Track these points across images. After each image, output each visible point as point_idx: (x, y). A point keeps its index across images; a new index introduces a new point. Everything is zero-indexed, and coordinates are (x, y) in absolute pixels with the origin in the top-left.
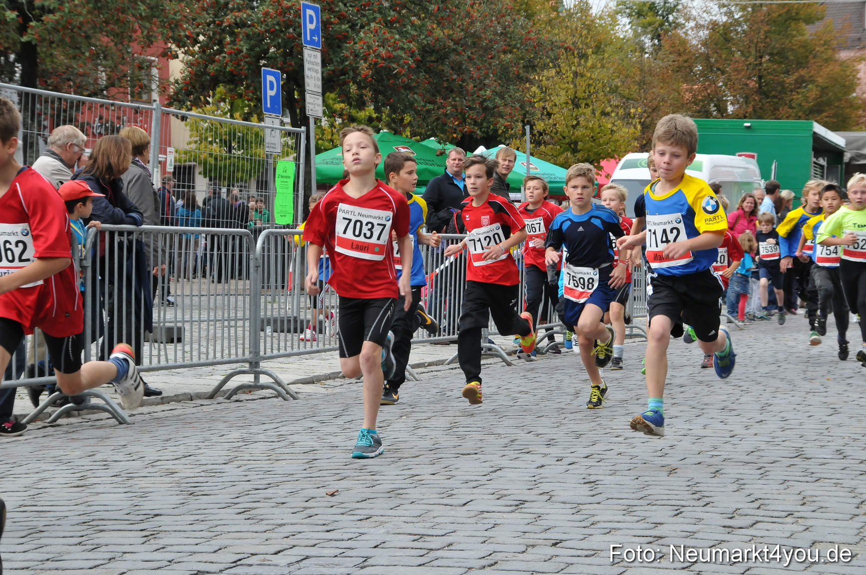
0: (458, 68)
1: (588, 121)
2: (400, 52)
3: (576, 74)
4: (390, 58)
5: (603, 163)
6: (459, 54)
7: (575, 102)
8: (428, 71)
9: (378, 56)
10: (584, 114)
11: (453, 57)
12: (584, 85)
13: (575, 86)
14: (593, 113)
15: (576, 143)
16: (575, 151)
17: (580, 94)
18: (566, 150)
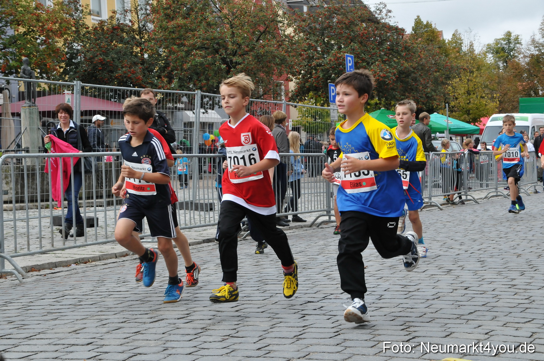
0: (415, 80)
1: (474, 101)
2: (389, 74)
3: (468, 80)
4: (385, 77)
5: (482, 119)
6: (415, 73)
7: (468, 93)
8: (402, 82)
9: (379, 76)
10: (473, 98)
11: (413, 75)
12: (472, 85)
13: (468, 86)
14: (477, 97)
15: (469, 111)
16: (469, 114)
17: (471, 89)
18: (465, 114)
